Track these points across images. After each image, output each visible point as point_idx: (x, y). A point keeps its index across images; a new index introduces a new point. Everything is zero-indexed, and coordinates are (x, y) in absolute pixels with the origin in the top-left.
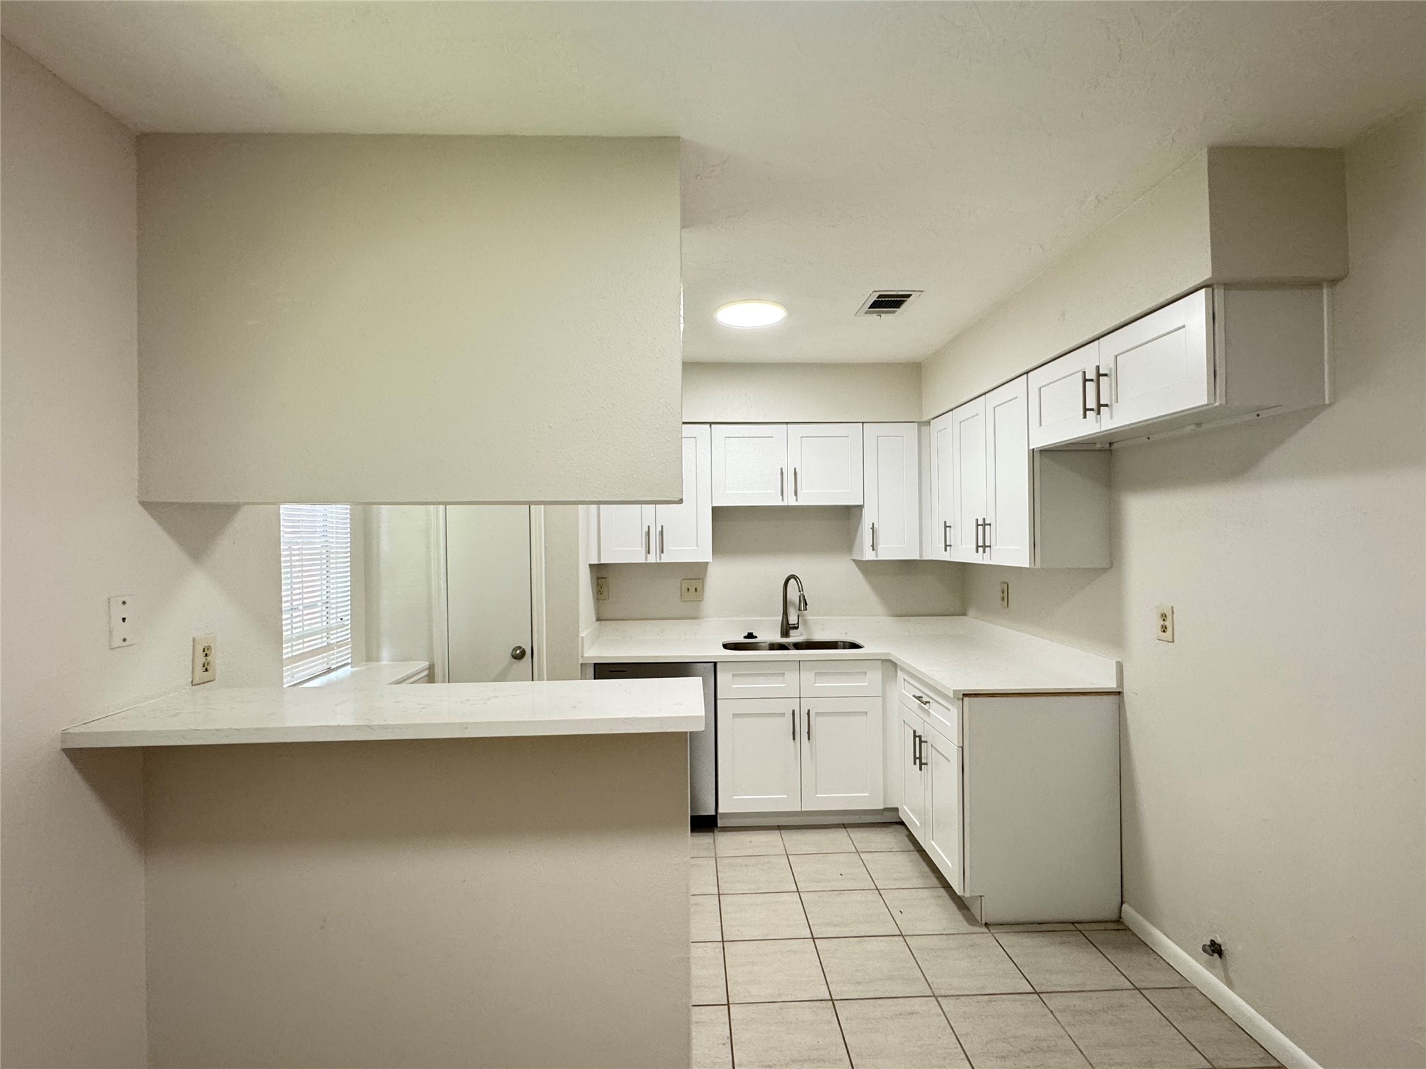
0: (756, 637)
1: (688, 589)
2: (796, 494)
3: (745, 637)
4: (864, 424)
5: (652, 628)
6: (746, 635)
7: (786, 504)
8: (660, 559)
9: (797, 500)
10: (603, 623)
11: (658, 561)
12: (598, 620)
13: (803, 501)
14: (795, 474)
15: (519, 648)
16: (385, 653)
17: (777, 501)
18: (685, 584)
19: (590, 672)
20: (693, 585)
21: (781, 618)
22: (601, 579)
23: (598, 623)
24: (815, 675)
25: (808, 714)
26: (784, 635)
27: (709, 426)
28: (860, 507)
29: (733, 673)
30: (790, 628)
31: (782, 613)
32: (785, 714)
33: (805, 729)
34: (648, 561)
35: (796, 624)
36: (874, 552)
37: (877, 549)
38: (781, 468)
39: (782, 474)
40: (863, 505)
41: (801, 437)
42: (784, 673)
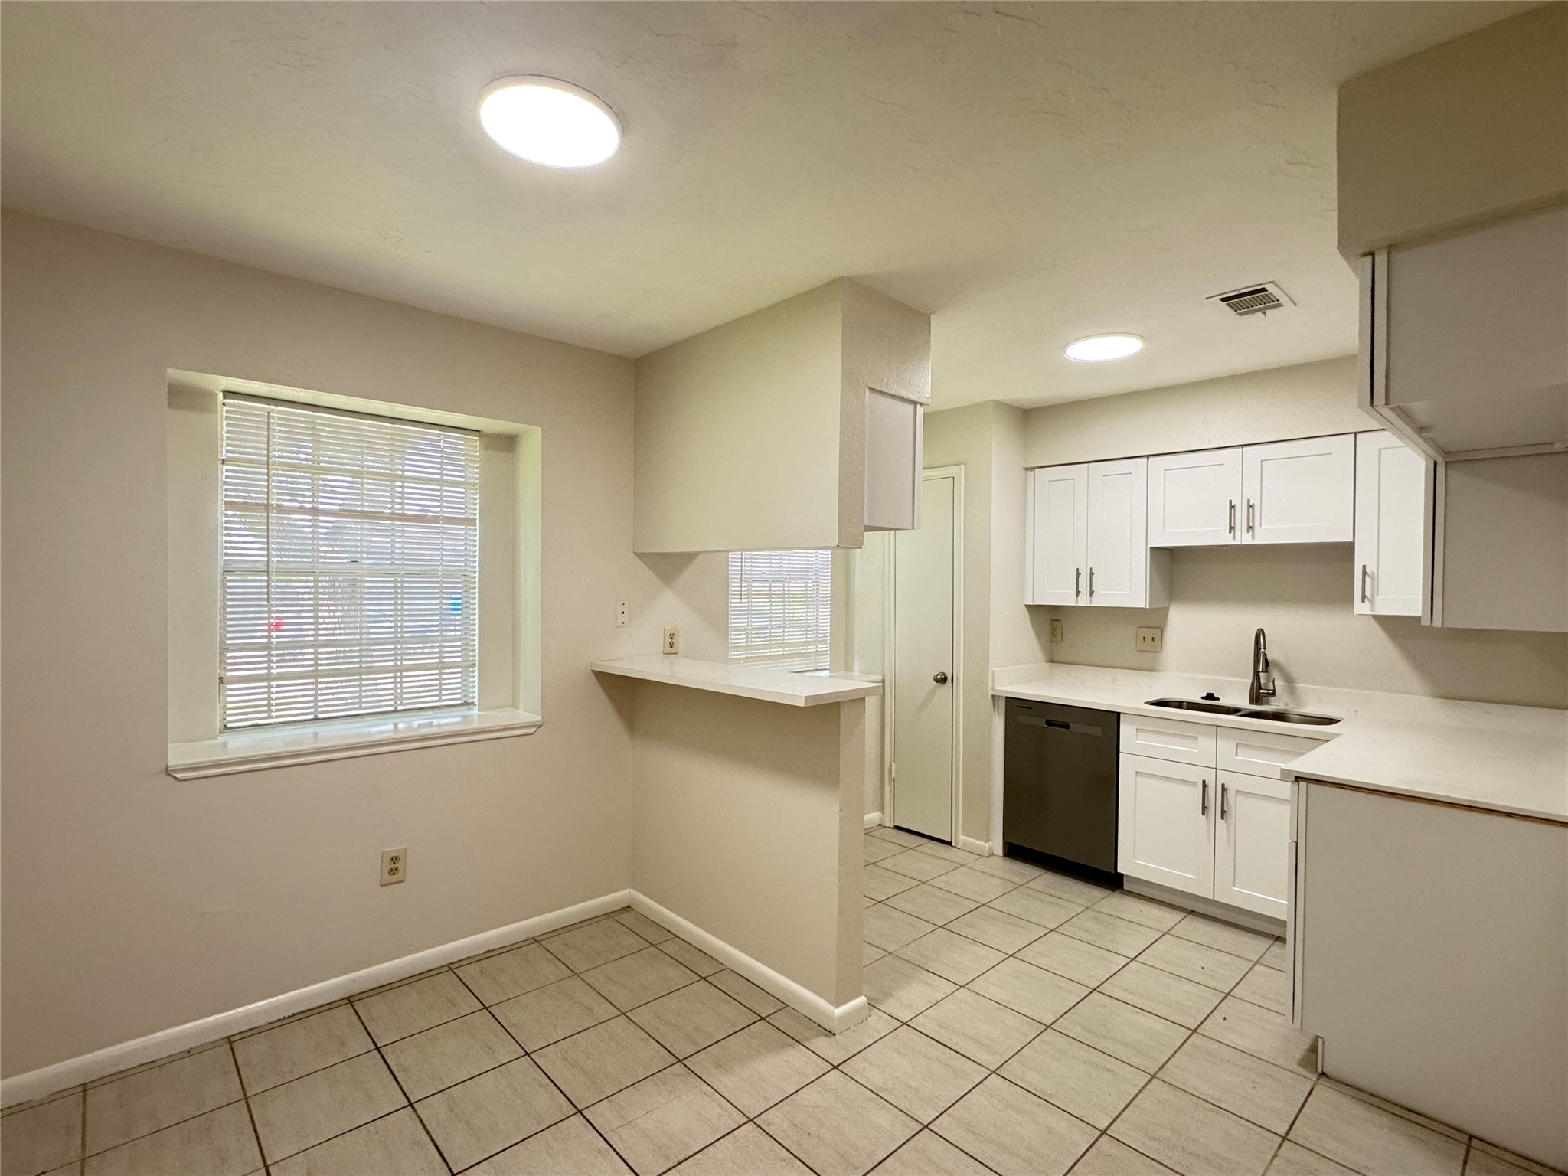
0: (1218, 699)
1: (1144, 638)
2: (1252, 531)
3: (1203, 698)
4: (1358, 436)
5: (1104, 676)
6: (1205, 695)
7: (1239, 543)
8: (1091, 602)
9: (1252, 538)
10: (1055, 665)
11: (1088, 604)
12: (1052, 661)
13: (1262, 537)
14: (1250, 506)
15: (944, 674)
16: (857, 666)
17: (1227, 540)
18: (1143, 632)
19: (1002, 704)
20: (1149, 635)
21: (1251, 681)
22: (1052, 620)
23: (1047, 665)
24: (1236, 746)
25: (1224, 789)
26: (1253, 701)
27: (1146, 459)
28: (1351, 543)
29: (1137, 728)
30: (1263, 694)
31: (1253, 674)
32: (1195, 784)
33: (1220, 806)
34: (1078, 605)
35: (1271, 690)
36: (1369, 604)
37: (1374, 600)
38: (1231, 501)
39: (1232, 508)
40: (1353, 542)
41: (1262, 461)
42: (1197, 737)
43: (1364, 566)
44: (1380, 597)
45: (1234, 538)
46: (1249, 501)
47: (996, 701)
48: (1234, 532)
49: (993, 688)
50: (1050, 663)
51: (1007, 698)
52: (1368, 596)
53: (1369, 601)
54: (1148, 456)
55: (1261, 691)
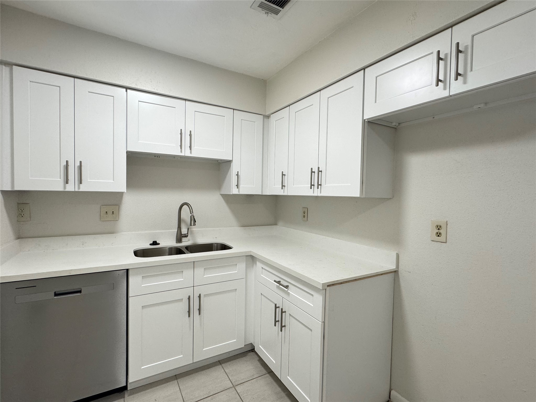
0: (159, 244)
1: (106, 212)
2: (191, 149)
3: (151, 244)
4: (235, 111)
5: (74, 242)
8: (79, 188)
9: (191, 153)
10: (23, 240)
11: (77, 190)
12: (20, 237)
14: (190, 135)
18: (105, 208)
20: (110, 209)
21: (177, 230)
22: (20, 204)
23: (17, 241)
24: (204, 270)
25: (200, 297)
26: (178, 241)
27: (125, 90)
28: (231, 161)
29: (143, 276)
30: (182, 237)
31: (177, 227)
32: (183, 300)
33: (197, 307)
34: (66, 190)
35: (186, 234)
36: (238, 189)
37: (239, 187)
38: (181, 130)
39: (181, 134)
40: (232, 160)
41: (195, 111)
42: (183, 271)
43: (238, 172)
44: (241, 186)
45: (181, 152)
46: (191, 132)
48: (181, 148)
50: (19, 240)
52: (237, 186)
53: (238, 188)
54: (127, 88)
55: (182, 235)
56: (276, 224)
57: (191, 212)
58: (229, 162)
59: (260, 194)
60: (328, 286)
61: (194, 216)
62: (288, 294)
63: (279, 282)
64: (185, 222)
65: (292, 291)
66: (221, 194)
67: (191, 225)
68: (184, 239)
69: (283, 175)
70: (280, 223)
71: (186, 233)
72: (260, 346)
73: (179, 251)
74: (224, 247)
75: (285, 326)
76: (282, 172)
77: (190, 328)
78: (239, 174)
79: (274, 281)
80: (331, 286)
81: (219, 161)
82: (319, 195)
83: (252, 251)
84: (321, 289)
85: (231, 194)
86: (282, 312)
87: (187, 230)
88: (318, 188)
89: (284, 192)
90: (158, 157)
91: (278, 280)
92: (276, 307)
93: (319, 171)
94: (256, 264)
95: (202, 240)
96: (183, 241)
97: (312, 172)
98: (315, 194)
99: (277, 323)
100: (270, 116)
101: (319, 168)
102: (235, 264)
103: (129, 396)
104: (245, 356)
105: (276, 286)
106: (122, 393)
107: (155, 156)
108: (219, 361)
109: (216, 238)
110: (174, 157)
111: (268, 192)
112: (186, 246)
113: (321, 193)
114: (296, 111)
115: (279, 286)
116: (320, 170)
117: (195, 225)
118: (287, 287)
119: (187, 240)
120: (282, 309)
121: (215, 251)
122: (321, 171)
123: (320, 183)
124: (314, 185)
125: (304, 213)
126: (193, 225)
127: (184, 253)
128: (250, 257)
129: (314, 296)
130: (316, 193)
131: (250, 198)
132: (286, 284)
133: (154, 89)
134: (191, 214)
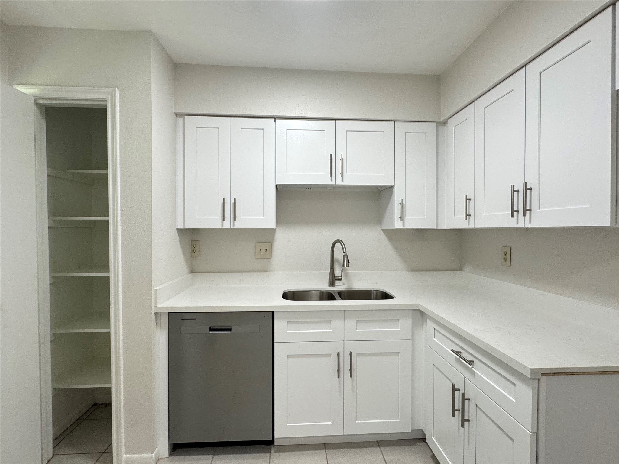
1: (260, 250)
2: (342, 176)
4: (396, 122)
5: (233, 280)
7: (334, 184)
8: (234, 225)
9: (342, 181)
10: (196, 275)
11: (232, 227)
12: (192, 272)
14: (342, 160)
17: (326, 181)
18: (258, 246)
19: (165, 321)
20: (263, 247)
21: (329, 272)
22: (192, 241)
23: (191, 275)
24: (357, 322)
25: (351, 354)
26: (331, 285)
27: (274, 120)
28: (392, 187)
29: (288, 321)
30: (335, 279)
31: (330, 268)
32: (332, 355)
33: (348, 367)
34: (224, 227)
35: (340, 277)
36: (402, 222)
37: (404, 219)
38: (331, 155)
39: (331, 159)
40: (394, 186)
41: (347, 131)
42: (331, 321)
43: (402, 200)
44: (407, 218)
45: (332, 180)
46: (342, 155)
47: (159, 317)
48: (331, 176)
49: (156, 307)
50: (192, 274)
51: (169, 313)
52: (401, 217)
53: (402, 220)
54: (275, 118)
55: (335, 278)
56: (460, 269)
57: (344, 251)
58: (391, 188)
59: (435, 227)
60: (543, 374)
61: (347, 256)
62: (473, 373)
63: (458, 353)
64: (338, 261)
65: (479, 370)
66: (382, 229)
67: (344, 266)
68: (337, 283)
69: (466, 199)
70: (467, 268)
71: (340, 275)
72: (433, 438)
73: (330, 296)
74: (386, 296)
75: (468, 421)
76: (466, 196)
77: (340, 392)
78: (404, 202)
79: (451, 350)
80: (550, 375)
81: (379, 188)
82: (528, 225)
83: (420, 304)
84: (529, 377)
85: (393, 229)
86: (464, 399)
87: (341, 272)
88: (525, 215)
89: (469, 224)
90: (310, 189)
91: (457, 349)
92: (454, 390)
93: (526, 189)
94: (427, 322)
95: (359, 285)
96: (336, 284)
97: (513, 191)
98: (521, 225)
99: (456, 413)
100: (447, 121)
101: (525, 184)
102: (397, 320)
103: (275, 452)
104: (413, 445)
105: (454, 357)
106: (268, 447)
107: (306, 189)
108: (377, 441)
109: (376, 283)
110: (326, 187)
111: (445, 225)
112: (339, 291)
113: (530, 222)
114: (485, 106)
115: (459, 359)
116: (528, 187)
117: (349, 266)
118: (471, 362)
119: (342, 284)
120: (463, 395)
121: (373, 299)
122: (531, 189)
123: (528, 208)
124: (518, 211)
125: (505, 255)
126: (346, 266)
127: (335, 299)
128: (418, 312)
129: (516, 385)
130: (523, 222)
131: (421, 233)
132: (469, 358)
133: (302, 113)
134: (344, 253)
